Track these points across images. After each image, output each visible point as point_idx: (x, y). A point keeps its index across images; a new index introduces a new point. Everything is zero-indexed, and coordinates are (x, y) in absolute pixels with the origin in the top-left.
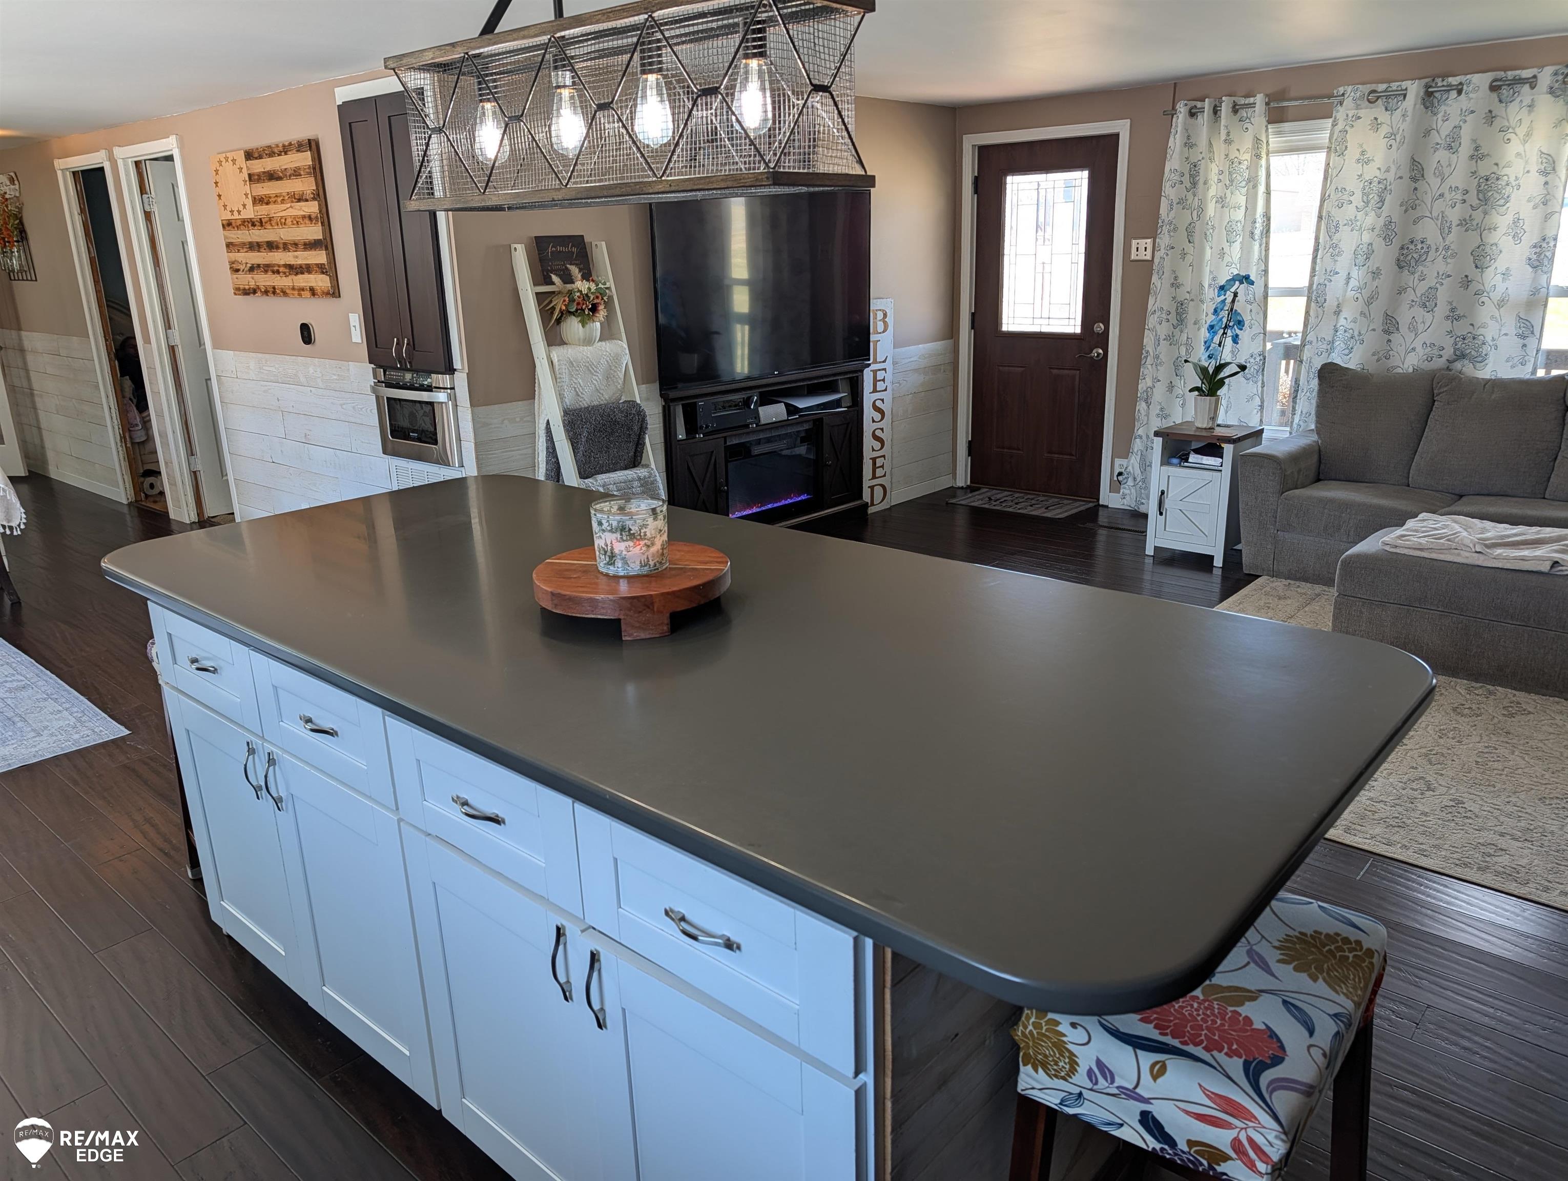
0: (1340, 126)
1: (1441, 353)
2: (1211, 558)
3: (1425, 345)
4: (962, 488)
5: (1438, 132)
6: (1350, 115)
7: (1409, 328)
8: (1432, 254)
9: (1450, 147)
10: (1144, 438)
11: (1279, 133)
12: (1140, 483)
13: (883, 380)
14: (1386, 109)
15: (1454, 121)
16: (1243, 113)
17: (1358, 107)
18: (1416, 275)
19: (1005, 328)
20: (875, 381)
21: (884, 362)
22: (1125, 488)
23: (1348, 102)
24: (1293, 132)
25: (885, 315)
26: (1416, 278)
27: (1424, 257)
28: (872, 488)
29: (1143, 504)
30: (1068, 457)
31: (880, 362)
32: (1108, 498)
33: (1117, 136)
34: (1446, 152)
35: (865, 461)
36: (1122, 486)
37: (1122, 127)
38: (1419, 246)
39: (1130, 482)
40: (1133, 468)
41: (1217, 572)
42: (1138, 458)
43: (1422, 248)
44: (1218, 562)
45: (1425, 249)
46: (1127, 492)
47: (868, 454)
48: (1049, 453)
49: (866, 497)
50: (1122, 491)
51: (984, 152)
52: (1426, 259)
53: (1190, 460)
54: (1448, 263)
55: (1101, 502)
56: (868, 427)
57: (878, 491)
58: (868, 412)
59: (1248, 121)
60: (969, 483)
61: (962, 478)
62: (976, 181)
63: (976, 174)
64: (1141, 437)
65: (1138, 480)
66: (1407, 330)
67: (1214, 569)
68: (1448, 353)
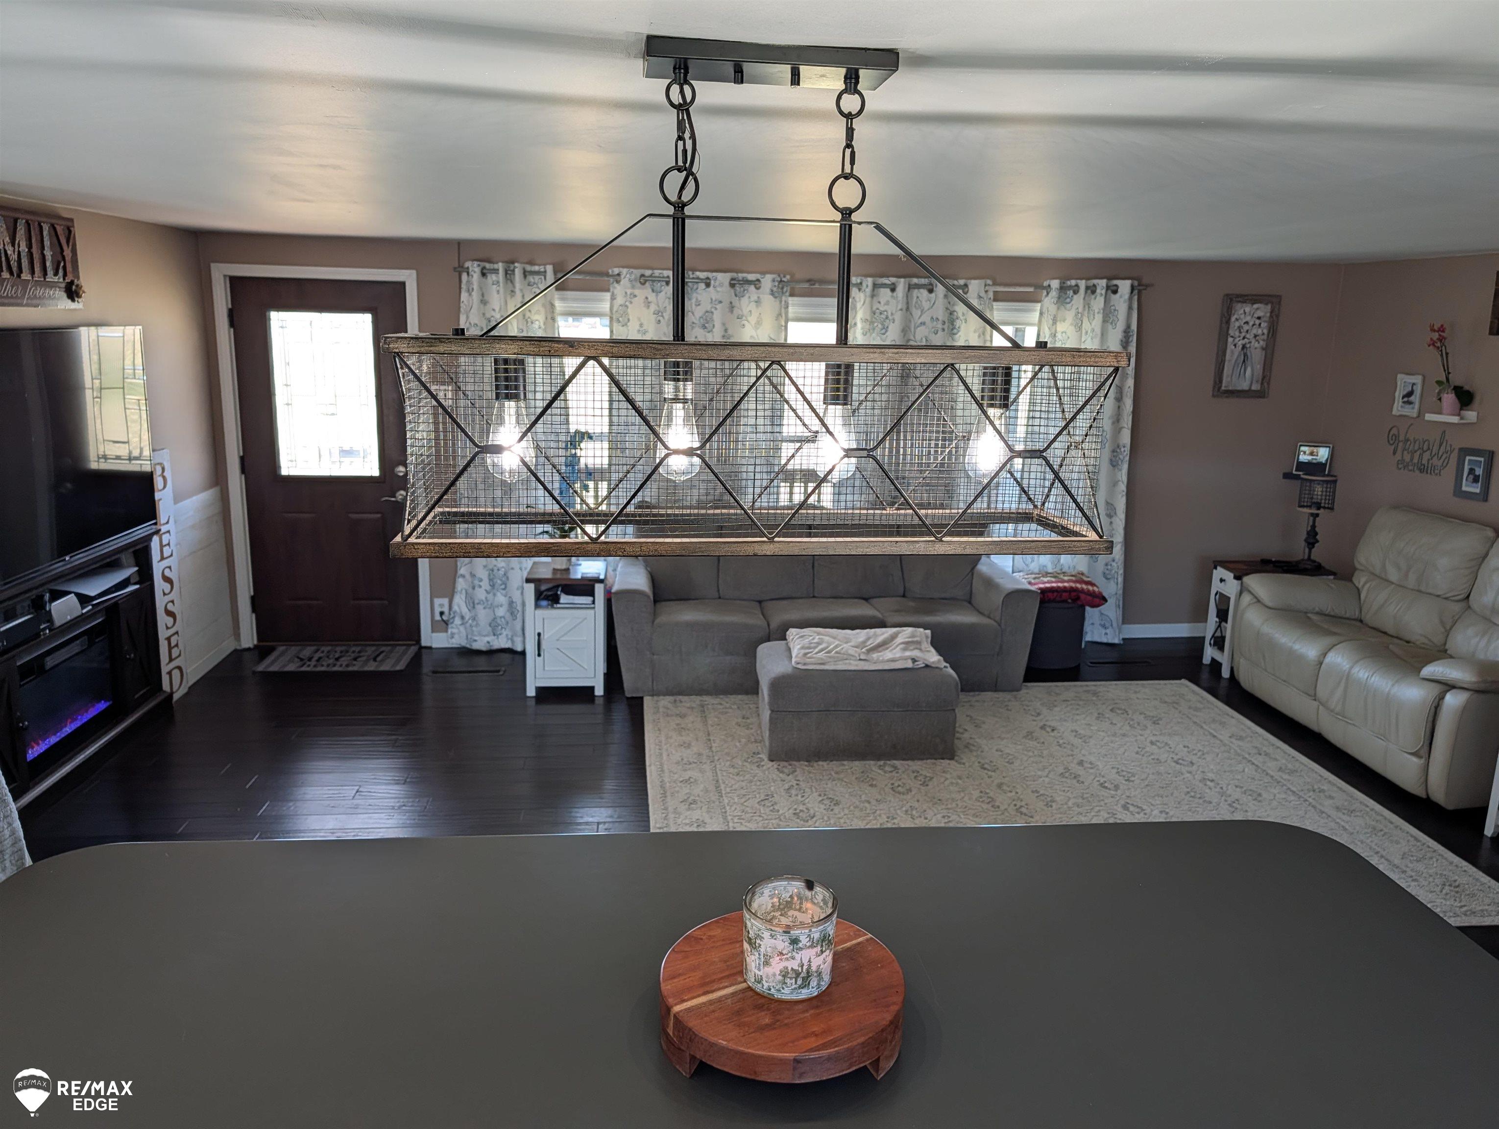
0: (620, 300)
2: (592, 689)
4: (249, 649)
5: (693, 313)
6: (628, 293)
9: (704, 327)
10: (468, 576)
11: (563, 299)
12: (470, 621)
13: (169, 544)
14: (653, 291)
15: (706, 306)
16: (531, 278)
17: (633, 287)
19: (284, 472)
20: (162, 546)
21: (167, 523)
22: (452, 628)
23: (625, 281)
24: (575, 300)
25: (163, 469)
28: (170, 673)
29: (475, 641)
30: (379, 602)
31: (164, 524)
32: (431, 638)
33: (403, 284)
34: (702, 331)
35: (160, 643)
36: (450, 626)
37: (408, 277)
39: (458, 621)
40: (459, 606)
41: (599, 702)
42: (463, 597)
44: (599, 691)
46: (455, 631)
47: (163, 634)
48: (354, 600)
49: (166, 686)
50: (450, 631)
51: (236, 283)
53: (562, 601)
55: (424, 643)
56: (160, 602)
57: (176, 674)
58: (159, 585)
59: (535, 286)
60: (255, 642)
61: (249, 638)
62: (231, 314)
63: (230, 306)
64: (463, 576)
65: (467, 618)
67: (596, 698)
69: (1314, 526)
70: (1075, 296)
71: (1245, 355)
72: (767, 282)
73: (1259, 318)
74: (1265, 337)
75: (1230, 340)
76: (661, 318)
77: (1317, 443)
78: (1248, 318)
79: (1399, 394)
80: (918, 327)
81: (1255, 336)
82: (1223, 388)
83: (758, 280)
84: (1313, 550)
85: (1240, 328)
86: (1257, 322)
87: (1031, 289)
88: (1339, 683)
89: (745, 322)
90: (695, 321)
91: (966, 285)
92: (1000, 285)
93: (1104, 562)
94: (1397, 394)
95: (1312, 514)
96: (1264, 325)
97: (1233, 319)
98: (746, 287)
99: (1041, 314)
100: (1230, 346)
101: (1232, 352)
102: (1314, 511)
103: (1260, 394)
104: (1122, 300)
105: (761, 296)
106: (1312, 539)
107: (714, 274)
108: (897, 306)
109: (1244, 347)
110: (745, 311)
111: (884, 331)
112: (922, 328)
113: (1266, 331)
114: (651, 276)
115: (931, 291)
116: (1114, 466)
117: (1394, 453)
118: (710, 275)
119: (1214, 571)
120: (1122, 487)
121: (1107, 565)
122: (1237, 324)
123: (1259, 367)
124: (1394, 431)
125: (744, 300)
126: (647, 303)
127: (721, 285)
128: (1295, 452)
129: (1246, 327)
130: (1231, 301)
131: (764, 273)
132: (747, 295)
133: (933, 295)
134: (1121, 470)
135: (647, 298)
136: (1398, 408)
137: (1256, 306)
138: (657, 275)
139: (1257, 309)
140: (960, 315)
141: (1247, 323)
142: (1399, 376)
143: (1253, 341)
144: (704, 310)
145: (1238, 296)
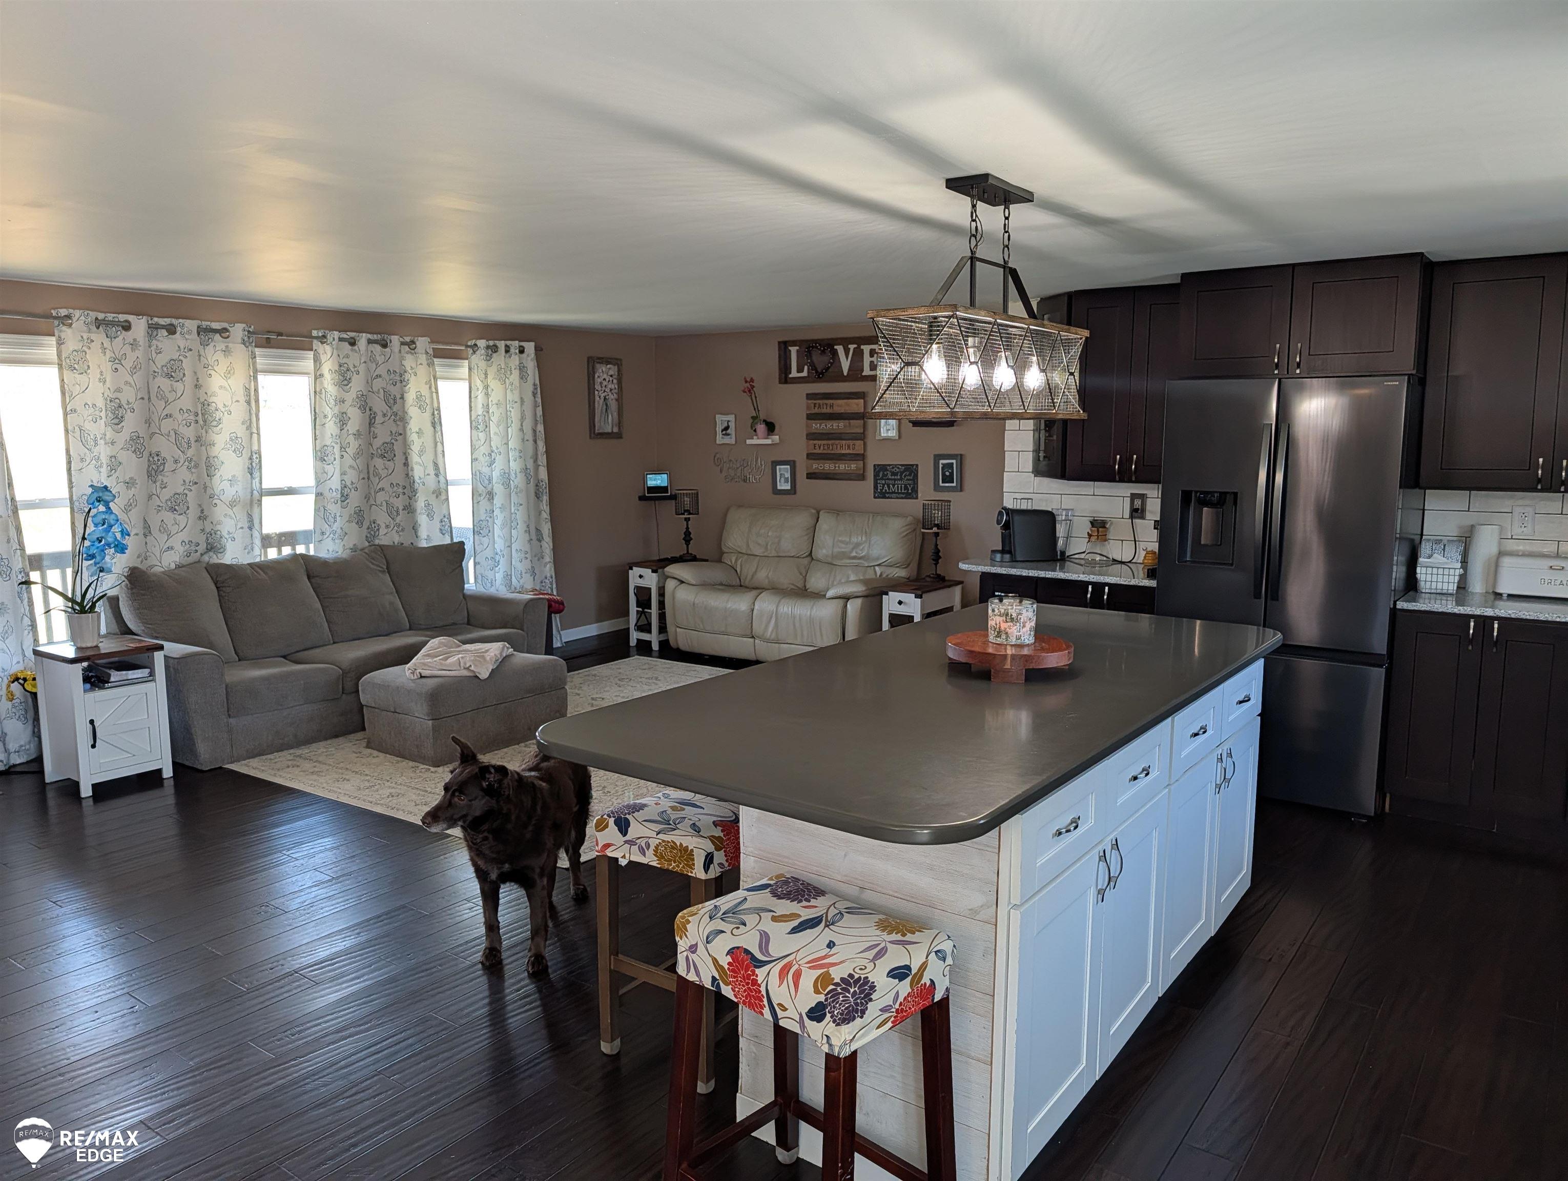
0: (69, 345)
1: (197, 548)
2: (159, 771)
3: (184, 544)
5: (155, 361)
6: (82, 338)
7: (160, 530)
8: (169, 466)
14: (108, 336)
17: (87, 331)
18: (158, 484)
23: (76, 324)
26: (158, 486)
27: (162, 468)
34: (167, 380)
38: (156, 459)
41: (171, 785)
43: (158, 460)
44: (168, 772)
45: (161, 461)
52: (163, 470)
53: (112, 679)
54: (192, 473)
66: (159, 533)
68: (202, 548)
69: (687, 528)
70: (494, 355)
71: (607, 405)
72: (238, 331)
73: (611, 376)
74: (616, 391)
75: (596, 392)
76: (118, 366)
77: (658, 471)
78: (605, 376)
79: (719, 429)
80: (375, 379)
81: (611, 390)
82: (596, 431)
83: (225, 330)
84: (690, 546)
85: (601, 383)
86: (611, 379)
87: (463, 348)
88: (771, 618)
89: (213, 373)
90: (156, 370)
91: (413, 342)
92: (438, 342)
93: (539, 581)
94: (717, 429)
95: (686, 519)
96: (615, 381)
97: (596, 376)
98: (211, 335)
99: (470, 369)
100: (597, 398)
101: (598, 402)
102: (686, 516)
103: (618, 436)
104: (529, 359)
105: (230, 345)
106: (687, 538)
107: (180, 320)
108: (360, 359)
109: (605, 399)
110: (211, 360)
111: (346, 382)
112: (379, 380)
113: (616, 387)
114: (104, 320)
115: (385, 346)
116: (538, 498)
117: (721, 471)
118: (174, 321)
119: (630, 571)
120: (546, 515)
121: (542, 582)
122: (599, 380)
123: (615, 414)
124: (718, 456)
125: (210, 349)
126: (104, 349)
127: (189, 332)
128: (644, 481)
129: (605, 383)
130: (592, 362)
131: (233, 322)
132: (212, 344)
133: (388, 350)
134: (542, 501)
135: (102, 343)
136: (720, 439)
137: (608, 366)
138: (111, 319)
139: (610, 369)
140: (408, 368)
141: (604, 379)
142: (717, 416)
143: (610, 394)
144: (169, 358)
145: (599, 358)
